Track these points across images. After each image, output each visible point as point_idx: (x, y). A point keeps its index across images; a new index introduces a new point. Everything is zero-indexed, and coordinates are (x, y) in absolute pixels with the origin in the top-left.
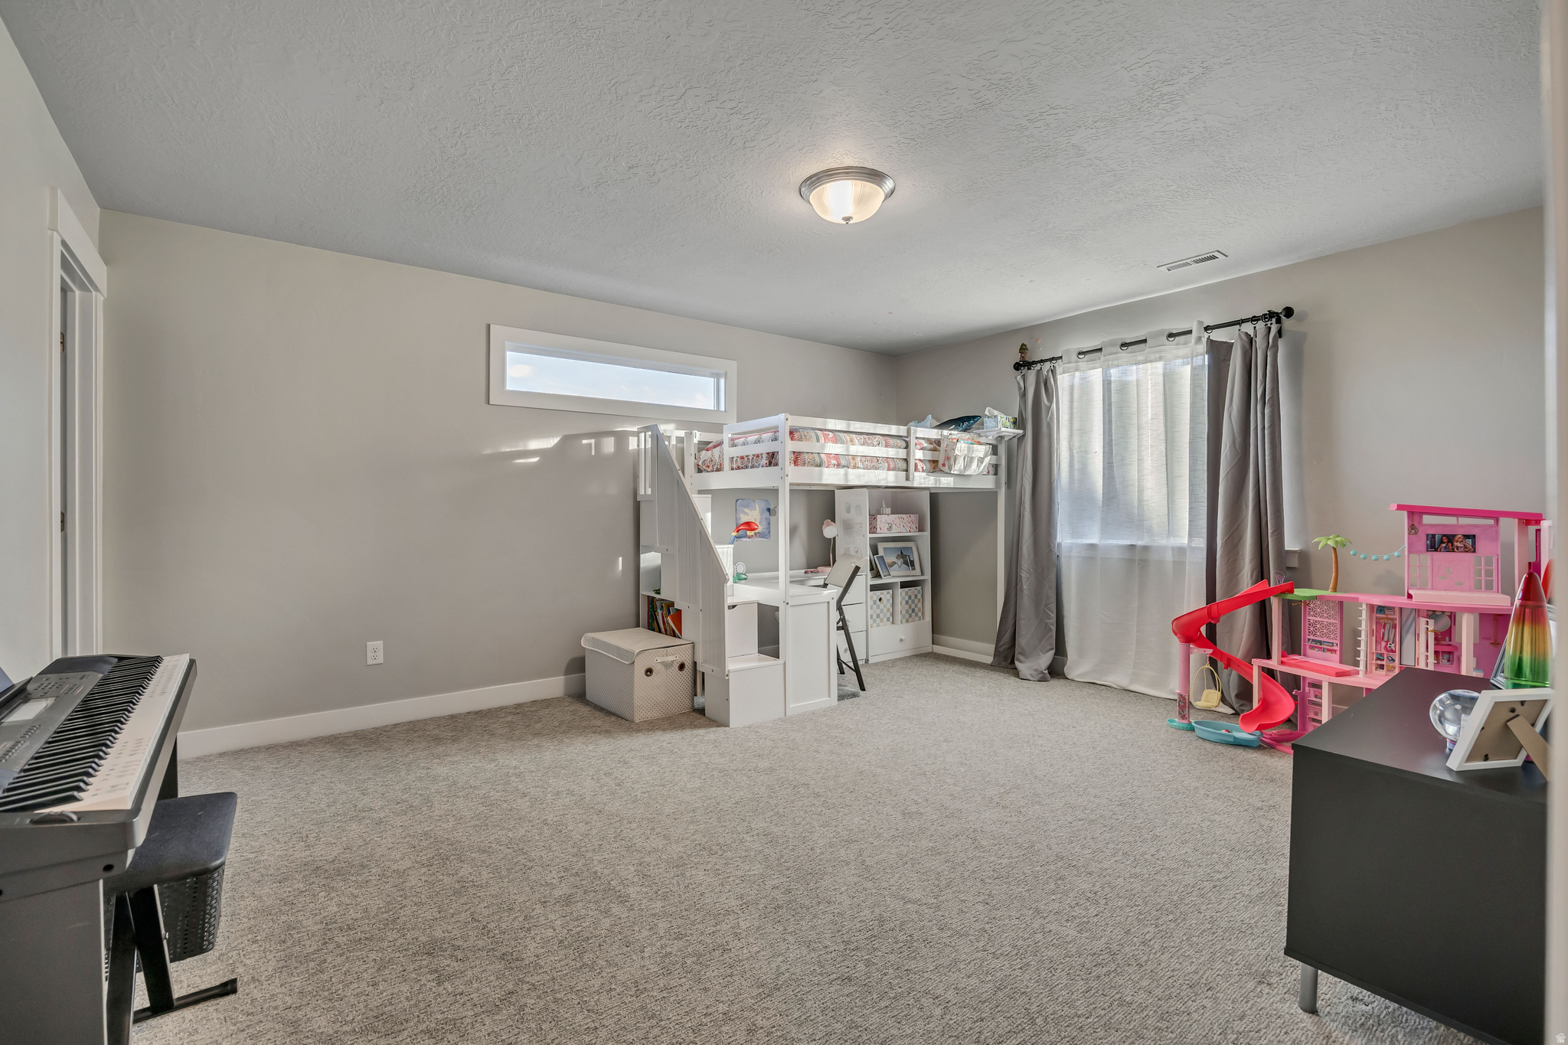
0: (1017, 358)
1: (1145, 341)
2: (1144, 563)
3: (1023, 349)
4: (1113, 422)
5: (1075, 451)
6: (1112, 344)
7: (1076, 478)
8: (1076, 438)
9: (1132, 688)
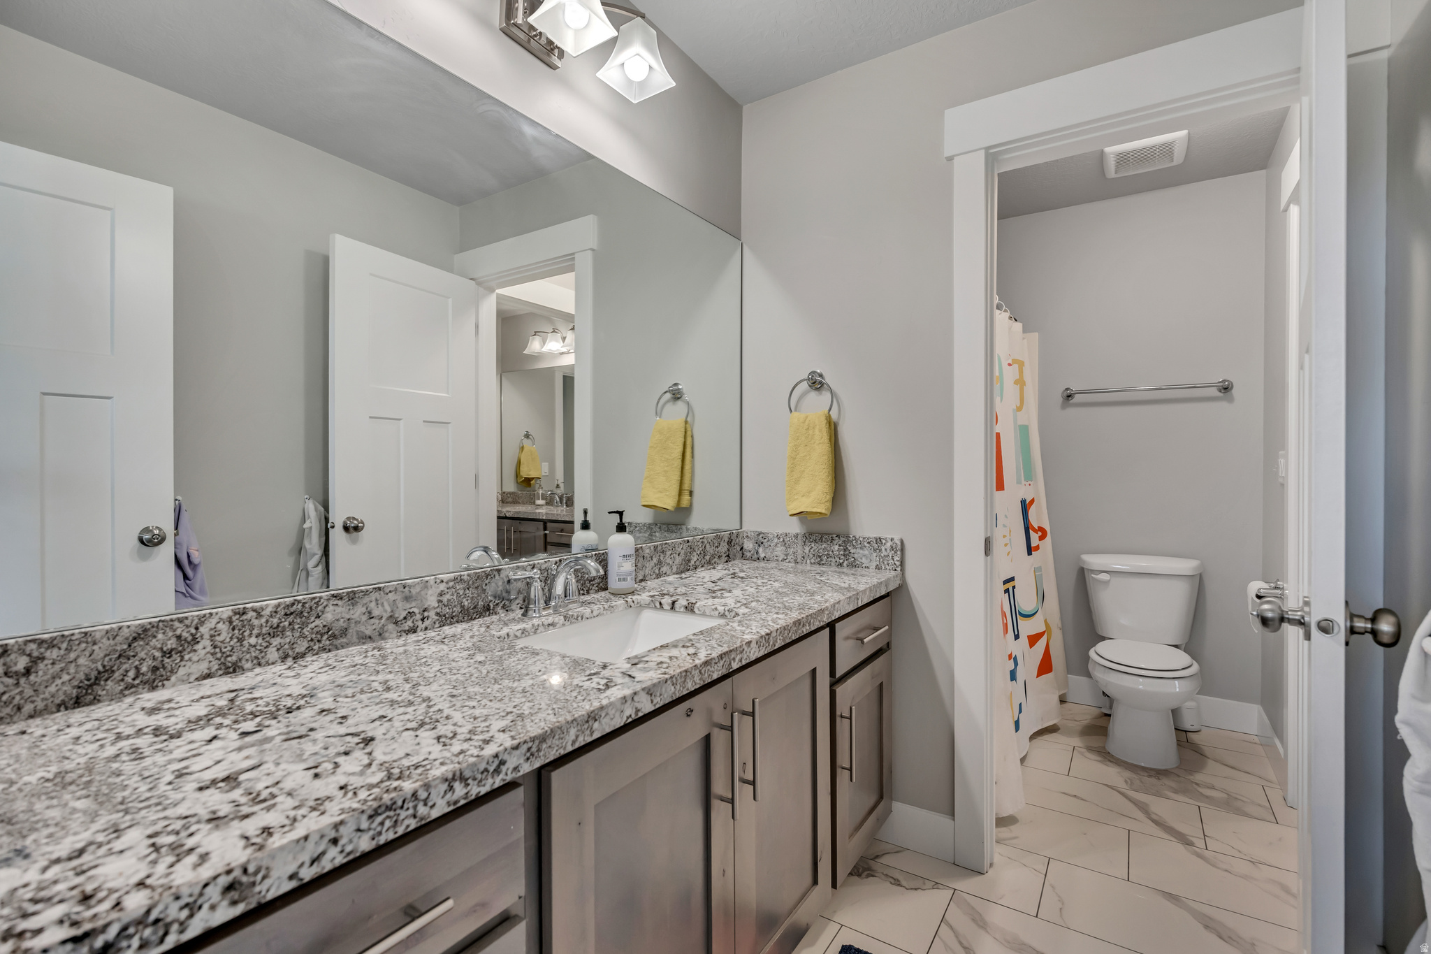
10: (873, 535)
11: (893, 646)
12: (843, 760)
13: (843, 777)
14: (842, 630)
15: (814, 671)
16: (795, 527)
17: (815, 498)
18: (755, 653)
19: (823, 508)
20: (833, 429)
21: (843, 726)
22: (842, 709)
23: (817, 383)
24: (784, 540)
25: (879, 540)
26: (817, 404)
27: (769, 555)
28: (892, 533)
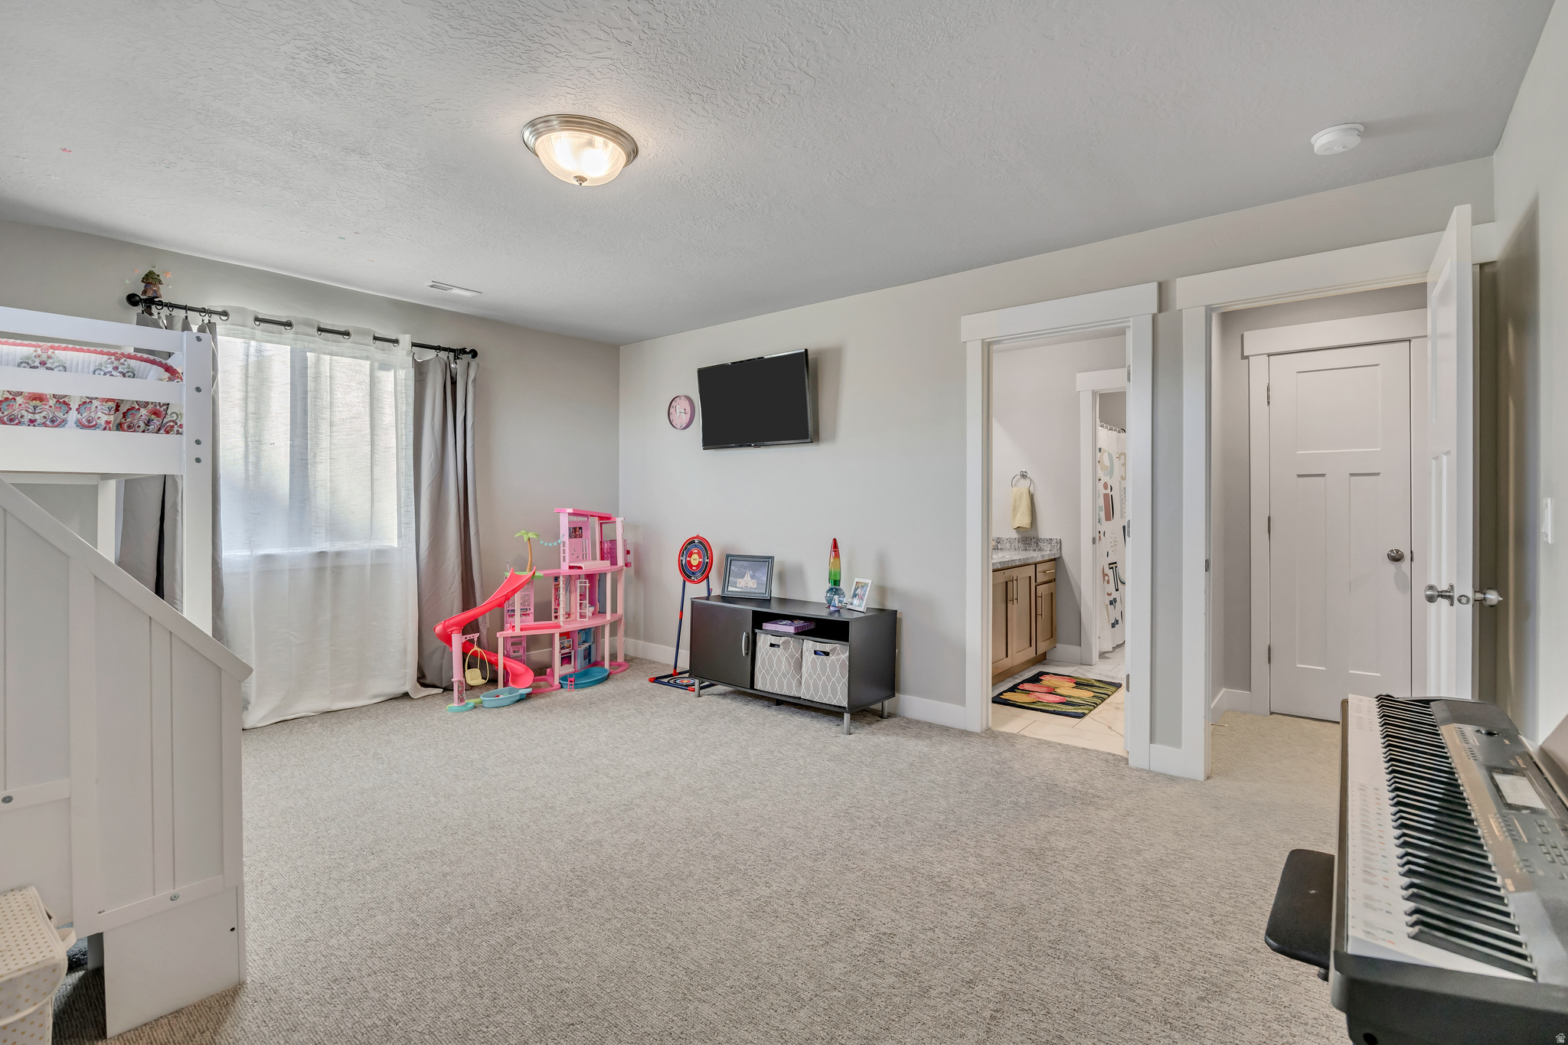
0: (139, 289)
1: (347, 334)
2: (338, 570)
3: (150, 279)
4: (309, 413)
5: (249, 439)
6: (307, 323)
7: (251, 474)
8: (251, 423)
9: (334, 708)
10: (1048, 537)
11: (1057, 580)
12: (1039, 612)
13: (1039, 617)
14: (1040, 568)
15: (1030, 577)
16: (1014, 535)
17: (1024, 520)
18: (1018, 563)
19: (1028, 526)
20: (1032, 497)
21: (1039, 600)
22: (1039, 594)
23: (1024, 476)
24: (1010, 541)
25: (1051, 539)
26: (1024, 484)
27: (1003, 547)
28: (1055, 536)
